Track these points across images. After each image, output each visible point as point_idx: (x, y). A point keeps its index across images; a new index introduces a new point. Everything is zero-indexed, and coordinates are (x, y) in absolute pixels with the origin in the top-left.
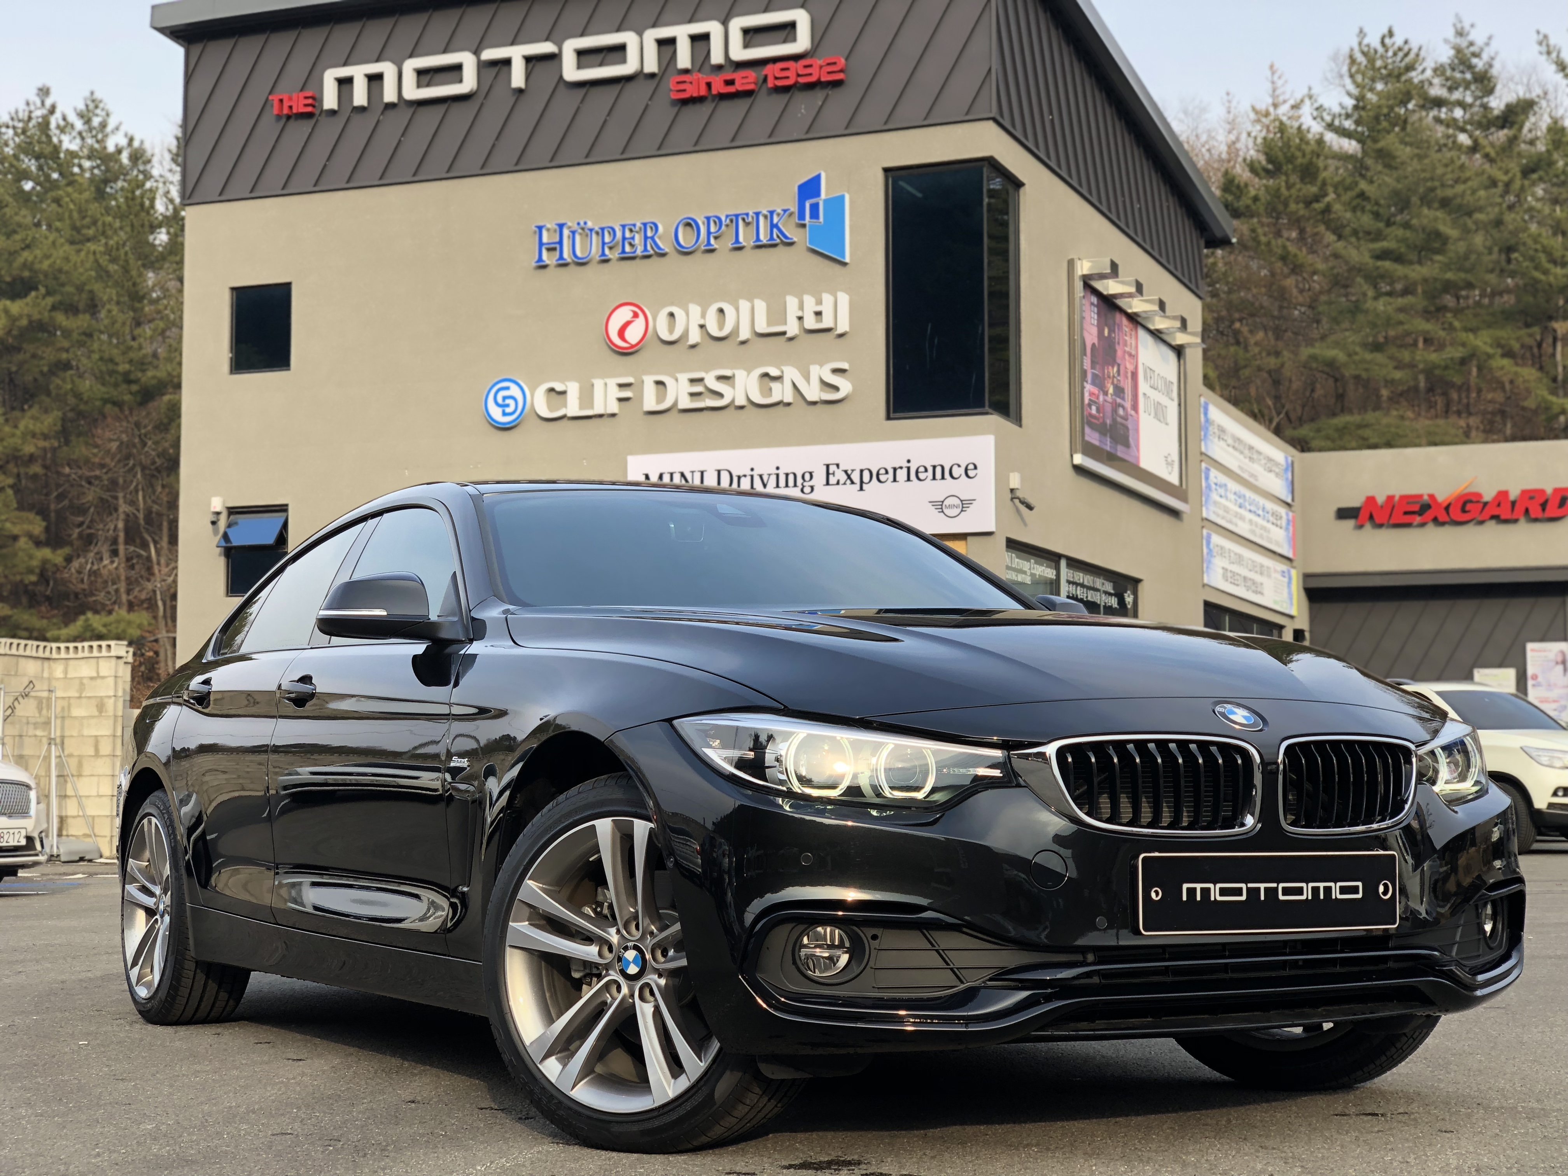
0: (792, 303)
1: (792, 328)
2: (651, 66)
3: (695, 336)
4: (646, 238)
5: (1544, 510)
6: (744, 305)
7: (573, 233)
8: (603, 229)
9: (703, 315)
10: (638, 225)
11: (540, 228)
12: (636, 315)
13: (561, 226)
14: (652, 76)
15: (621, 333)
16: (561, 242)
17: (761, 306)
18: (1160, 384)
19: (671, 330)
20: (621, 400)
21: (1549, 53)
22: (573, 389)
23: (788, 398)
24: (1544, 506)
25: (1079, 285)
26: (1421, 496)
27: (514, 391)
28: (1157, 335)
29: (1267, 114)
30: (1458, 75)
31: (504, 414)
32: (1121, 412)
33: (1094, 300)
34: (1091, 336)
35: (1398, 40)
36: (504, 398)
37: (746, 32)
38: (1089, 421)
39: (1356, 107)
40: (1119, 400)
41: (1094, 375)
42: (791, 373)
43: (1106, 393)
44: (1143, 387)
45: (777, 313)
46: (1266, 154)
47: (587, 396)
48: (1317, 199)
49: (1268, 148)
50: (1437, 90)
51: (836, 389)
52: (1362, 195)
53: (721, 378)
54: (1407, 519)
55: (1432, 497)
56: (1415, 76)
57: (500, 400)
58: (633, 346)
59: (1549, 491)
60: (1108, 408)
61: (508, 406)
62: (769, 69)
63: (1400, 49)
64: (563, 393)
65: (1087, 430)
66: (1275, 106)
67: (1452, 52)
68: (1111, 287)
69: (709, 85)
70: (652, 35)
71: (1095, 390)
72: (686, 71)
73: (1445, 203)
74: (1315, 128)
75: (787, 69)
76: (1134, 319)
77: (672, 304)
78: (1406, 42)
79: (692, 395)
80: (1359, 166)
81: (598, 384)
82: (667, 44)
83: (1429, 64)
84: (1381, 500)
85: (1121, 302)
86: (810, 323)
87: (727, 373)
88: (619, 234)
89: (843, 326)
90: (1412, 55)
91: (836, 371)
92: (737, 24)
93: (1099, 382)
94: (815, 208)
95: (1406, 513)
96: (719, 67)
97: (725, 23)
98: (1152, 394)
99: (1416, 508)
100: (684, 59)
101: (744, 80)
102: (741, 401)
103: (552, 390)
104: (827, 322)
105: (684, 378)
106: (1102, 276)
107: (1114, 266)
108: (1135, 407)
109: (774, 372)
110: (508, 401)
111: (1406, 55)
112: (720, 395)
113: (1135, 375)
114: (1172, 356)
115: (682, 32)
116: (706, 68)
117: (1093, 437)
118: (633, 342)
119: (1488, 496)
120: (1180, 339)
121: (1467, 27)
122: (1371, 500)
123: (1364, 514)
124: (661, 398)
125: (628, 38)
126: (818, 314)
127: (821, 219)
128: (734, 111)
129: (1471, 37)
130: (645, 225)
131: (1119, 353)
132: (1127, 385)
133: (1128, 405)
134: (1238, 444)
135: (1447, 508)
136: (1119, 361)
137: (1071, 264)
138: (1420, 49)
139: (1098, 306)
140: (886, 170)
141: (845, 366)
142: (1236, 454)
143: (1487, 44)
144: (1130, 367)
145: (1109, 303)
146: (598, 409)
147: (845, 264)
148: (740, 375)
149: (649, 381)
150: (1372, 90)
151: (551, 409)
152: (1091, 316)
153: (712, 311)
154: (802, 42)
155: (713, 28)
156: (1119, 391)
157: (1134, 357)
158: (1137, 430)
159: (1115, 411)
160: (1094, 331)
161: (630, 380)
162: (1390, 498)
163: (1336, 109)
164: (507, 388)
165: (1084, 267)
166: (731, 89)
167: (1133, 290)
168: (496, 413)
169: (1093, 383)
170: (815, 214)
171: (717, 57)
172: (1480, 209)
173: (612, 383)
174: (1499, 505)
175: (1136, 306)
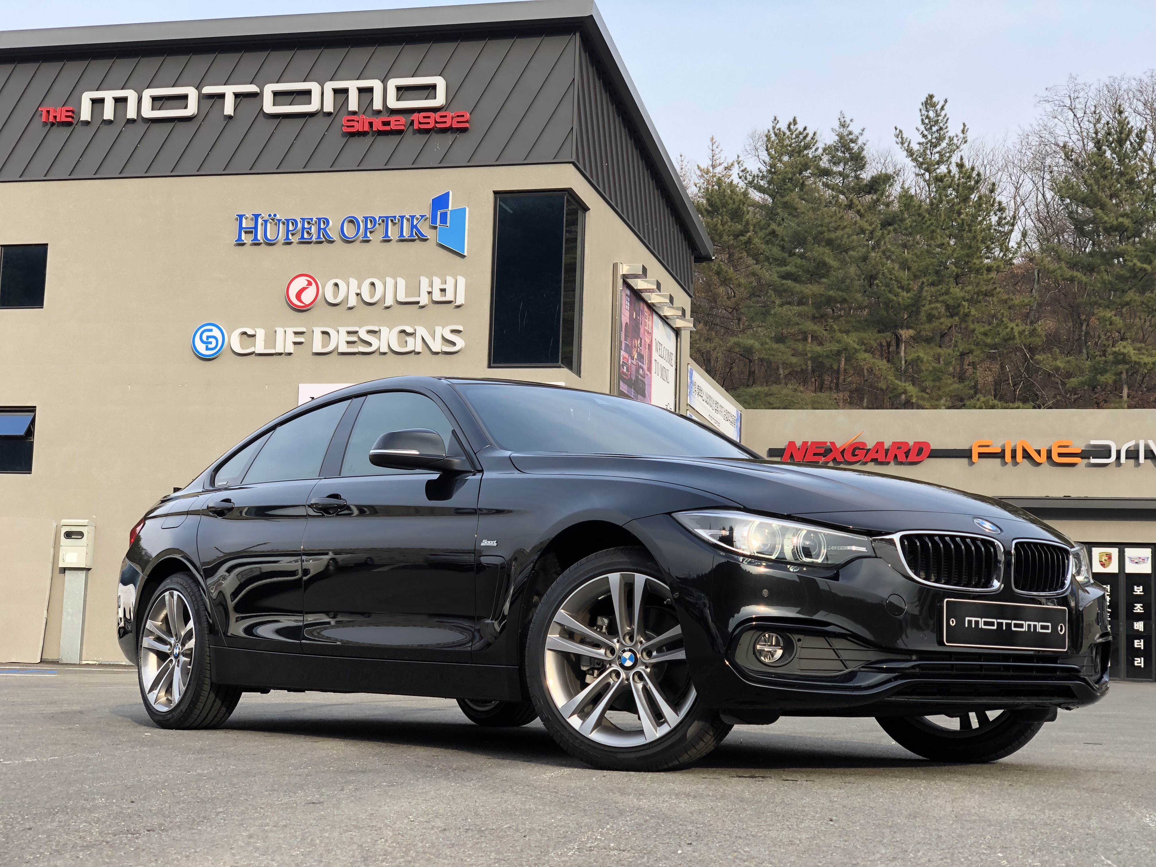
0: (424, 282)
1: (424, 300)
2: (329, 107)
3: (353, 301)
4: (319, 229)
5: (907, 457)
6: (390, 281)
7: (266, 222)
8: (288, 220)
9: (359, 287)
10: (314, 219)
11: (241, 217)
12: (310, 284)
13: (257, 216)
14: (329, 114)
15: (298, 296)
16: (256, 228)
17: (402, 283)
18: (665, 354)
19: (335, 296)
20: (295, 343)
21: (902, 143)
22: (261, 334)
23: (419, 348)
24: (907, 454)
25: (620, 281)
26: (826, 443)
27: (216, 332)
28: (665, 320)
29: (707, 172)
30: (840, 154)
31: (207, 349)
32: (641, 372)
33: (628, 292)
34: (625, 318)
35: (800, 127)
36: (208, 337)
37: (399, 89)
38: (621, 377)
39: (769, 172)
40: (640, 364)
41: (626, 345)
42: (421, 331)
43: (633, 358)
44: (655, 355)
45: (414, 287)
46: (708, 200)
47: (271, 338)
48: (742, 233)
49: (709, 196)
50: (824, 163)
51: (454, 344)
52: (773, 233)
53: (369, 332)
54: (815, 459)
55: (832, 443)
56: (810, 153)
57: (204, 339)
58: (307, 306)
59: (911, 444)
60: (634, 368)
61: (211, 343)
62: (415, 116)
63: (801, 133)
64: (254, 336)
65: (621, 383)
66: (714, 167)
67: (837, 138)
68: (639, 284)
69: (371, 124)
70: (330, 86)
71: (626, 355)
72: (354, 113)
73: (830, 243)
74: (742, 185)
75: (429, 117)
76: (651, 307)
77: (337, 277)
78: (805, 129)
79: (348, 343)
80: (771, 213)
81: (280, 331)
82: (341, 93)
83: (821, 145)
84: (799, 444)
85: (644, 295)
86: (437, 296)
87: (376, 329)
88: (300, 225)
89: (460, 300)
90: (809, 138)
91: (453, 331)
92: (393, 83)
93: (629, 350)
94: (444, 216)
95: (815, 454)
96: (379, 112)
97: (384, 82)
98: (659, 360)
99: (822, 451)
100: (353, 104)
101: (397, 123)
102: (384, 349)
103: (245, 333)
104: (449, 297)
105: (343, 330)
106: (636, 276)
107: (644, 270)
108: (650, 370)
109: (409, 330)
110: (210, 340)
111: (805, 138)
112: (370, 344)
113: (650, 346)
114: (673, 335)
115: (353, 86)
116: (369, 111)
117: (624, 388)
118: (307, 303)
119: (870, 445)
120: (678, 323)
121: (848, 122)
122: (792, 444)
123: (787, 454)
124: (325, 345)
125: (314, 86)
126: (443, 290)
127: (448, 225)
128: (387, 144)
129: (850, 129)
130: (319, 219)
131: (642, 330)
132: (645, 353)
133: (645, 367)
134: (709, 400)
135: (843, 452)
136: (641, 336)
137: (615, 266)
138: (815, 134)
139: (630, 297)
140: (495, 193)
141: (460, 328)
142: (708, 406)
143: (862, 134)
144: (648, 341)
145: (637, 295)
146: (279, 349)
147: (463, 256)
148: (384, 330)
149: (317, 331)
150: (780, 161)
151: (242, 348)
152: (626, 304)
153: (366, 284)
154: (440, 100)
155: (376, 84)
156: (641, 357)
157: (650, 334)
158: (650, 385)
159: (637, 371)
160: (627, 313)
161: (303, 329)
162: (805, 443)
163: (756, 172)
164: (211, 330)
165: (624, 269)
166: (387, 128)
167: (655, 287)
168: (201, 348)
169: (625, 351)
170: (444, 220)
171: (377, 105)
172: (853, 249)
173: (290, 331)
174: (877, 452)
175: (654, 298)
